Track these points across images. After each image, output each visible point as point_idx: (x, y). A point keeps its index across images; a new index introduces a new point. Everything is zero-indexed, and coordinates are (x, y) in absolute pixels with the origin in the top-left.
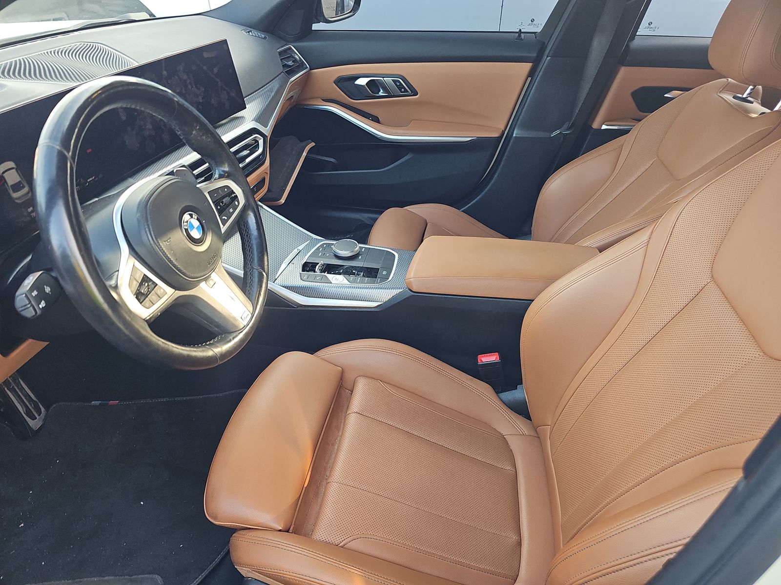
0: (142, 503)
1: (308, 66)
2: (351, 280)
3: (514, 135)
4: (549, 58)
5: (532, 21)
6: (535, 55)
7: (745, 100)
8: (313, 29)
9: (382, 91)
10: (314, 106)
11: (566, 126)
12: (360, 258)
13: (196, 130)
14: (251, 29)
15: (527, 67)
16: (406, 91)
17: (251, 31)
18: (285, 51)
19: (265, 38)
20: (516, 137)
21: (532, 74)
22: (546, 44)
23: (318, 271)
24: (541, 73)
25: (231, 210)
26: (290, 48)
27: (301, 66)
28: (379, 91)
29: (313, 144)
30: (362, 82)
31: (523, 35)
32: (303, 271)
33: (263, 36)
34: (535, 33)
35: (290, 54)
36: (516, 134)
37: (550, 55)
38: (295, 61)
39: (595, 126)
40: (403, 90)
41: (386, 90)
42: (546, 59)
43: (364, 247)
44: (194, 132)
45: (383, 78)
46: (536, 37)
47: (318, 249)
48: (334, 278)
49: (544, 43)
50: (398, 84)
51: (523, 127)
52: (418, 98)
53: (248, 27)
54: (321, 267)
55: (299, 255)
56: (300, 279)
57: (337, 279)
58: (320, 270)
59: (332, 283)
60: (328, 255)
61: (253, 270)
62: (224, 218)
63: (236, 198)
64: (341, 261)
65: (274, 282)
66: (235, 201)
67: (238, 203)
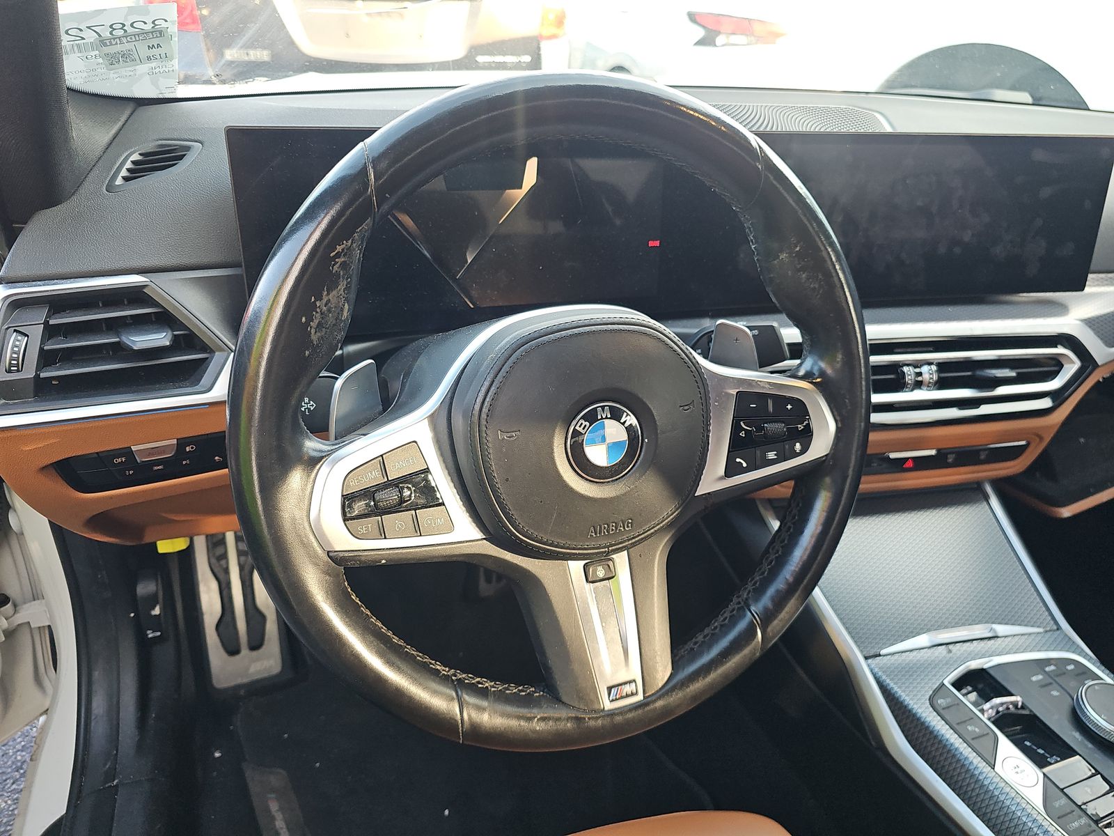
0: (447, 812)
2: (1057, 804)
13: (790, 253)
23: (992, 713)
25: (771, 455)
32: (954, 685)
44: (783, 256)
47: (1048, 661)
48: (1013, 762)
54: (1008, 708)
55: (982, 643)
56: (931, 699)
57: (1017, 770)
58: (998, 712)
59: (994, 769)
60: (1055, 693)
61: (745, 608)
62: (740, 462)
63: (806, 436)
64: (1077, 735)
65: (866, 658)
66: (797, 440)
67: (804, 450)
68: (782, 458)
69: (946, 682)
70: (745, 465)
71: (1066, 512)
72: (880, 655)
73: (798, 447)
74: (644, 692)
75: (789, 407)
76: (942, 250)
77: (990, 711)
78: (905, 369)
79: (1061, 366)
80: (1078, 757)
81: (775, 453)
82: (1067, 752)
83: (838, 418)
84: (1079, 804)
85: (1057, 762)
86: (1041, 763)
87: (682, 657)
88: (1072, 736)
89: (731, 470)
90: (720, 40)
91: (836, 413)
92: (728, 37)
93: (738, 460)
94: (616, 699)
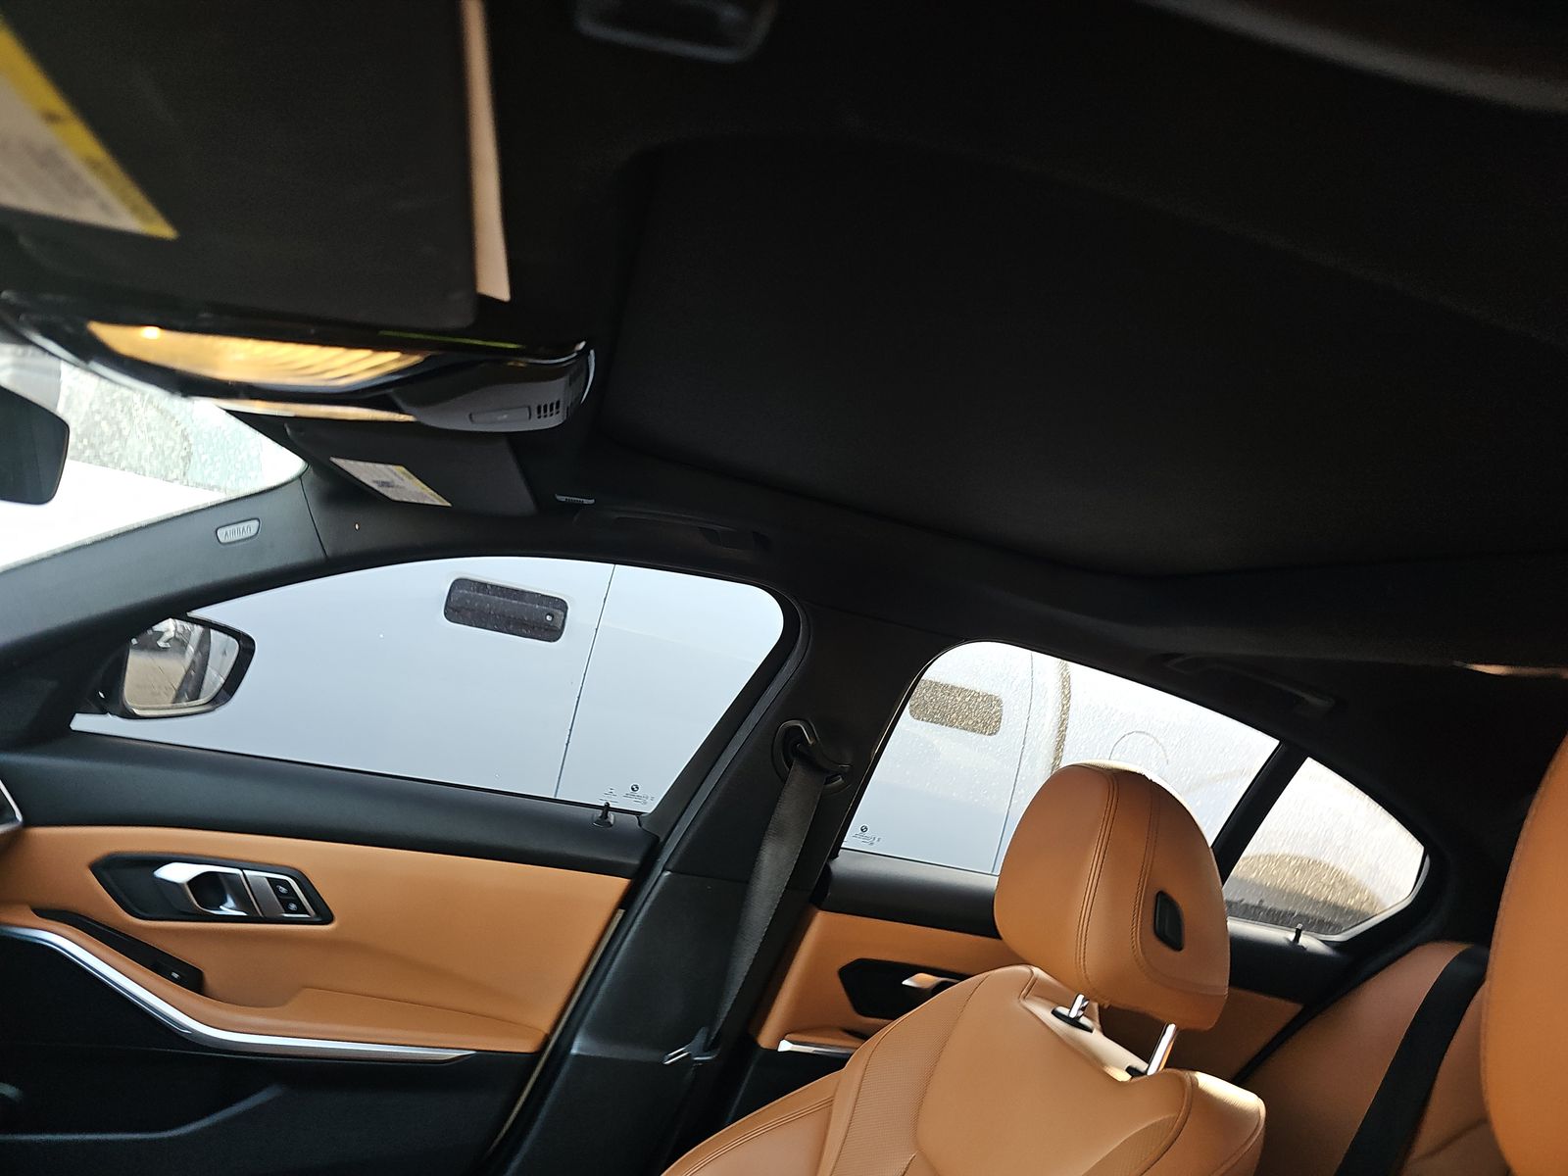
1: (20, 817)
3: (574, 1051)
4: (667, 874)
5: (633, 789)
6: (636, 862)
7: (1074, 1022)
8: (72, 727)
9: (231, 902)
11: (700, 1039)
15: (618, 885)
16: (301, 909)
20: (577, 1056)
21: (627, 901)
22: (662, 840)
24: (648, 905)
28: (223, 901)
30: (178, 873)
31: (612, 816)
34: (638, 814)
36: (580, 1049)
37: (670, 867)
39: (765, 1040)
40: (293, 907)
41: (243, 901)
42: (661, 876)
45: (242, 869)
46: (640, 824)
49: (658, 838)
50: (283, 890)
51: (597, 1032)
52: (336, 930)
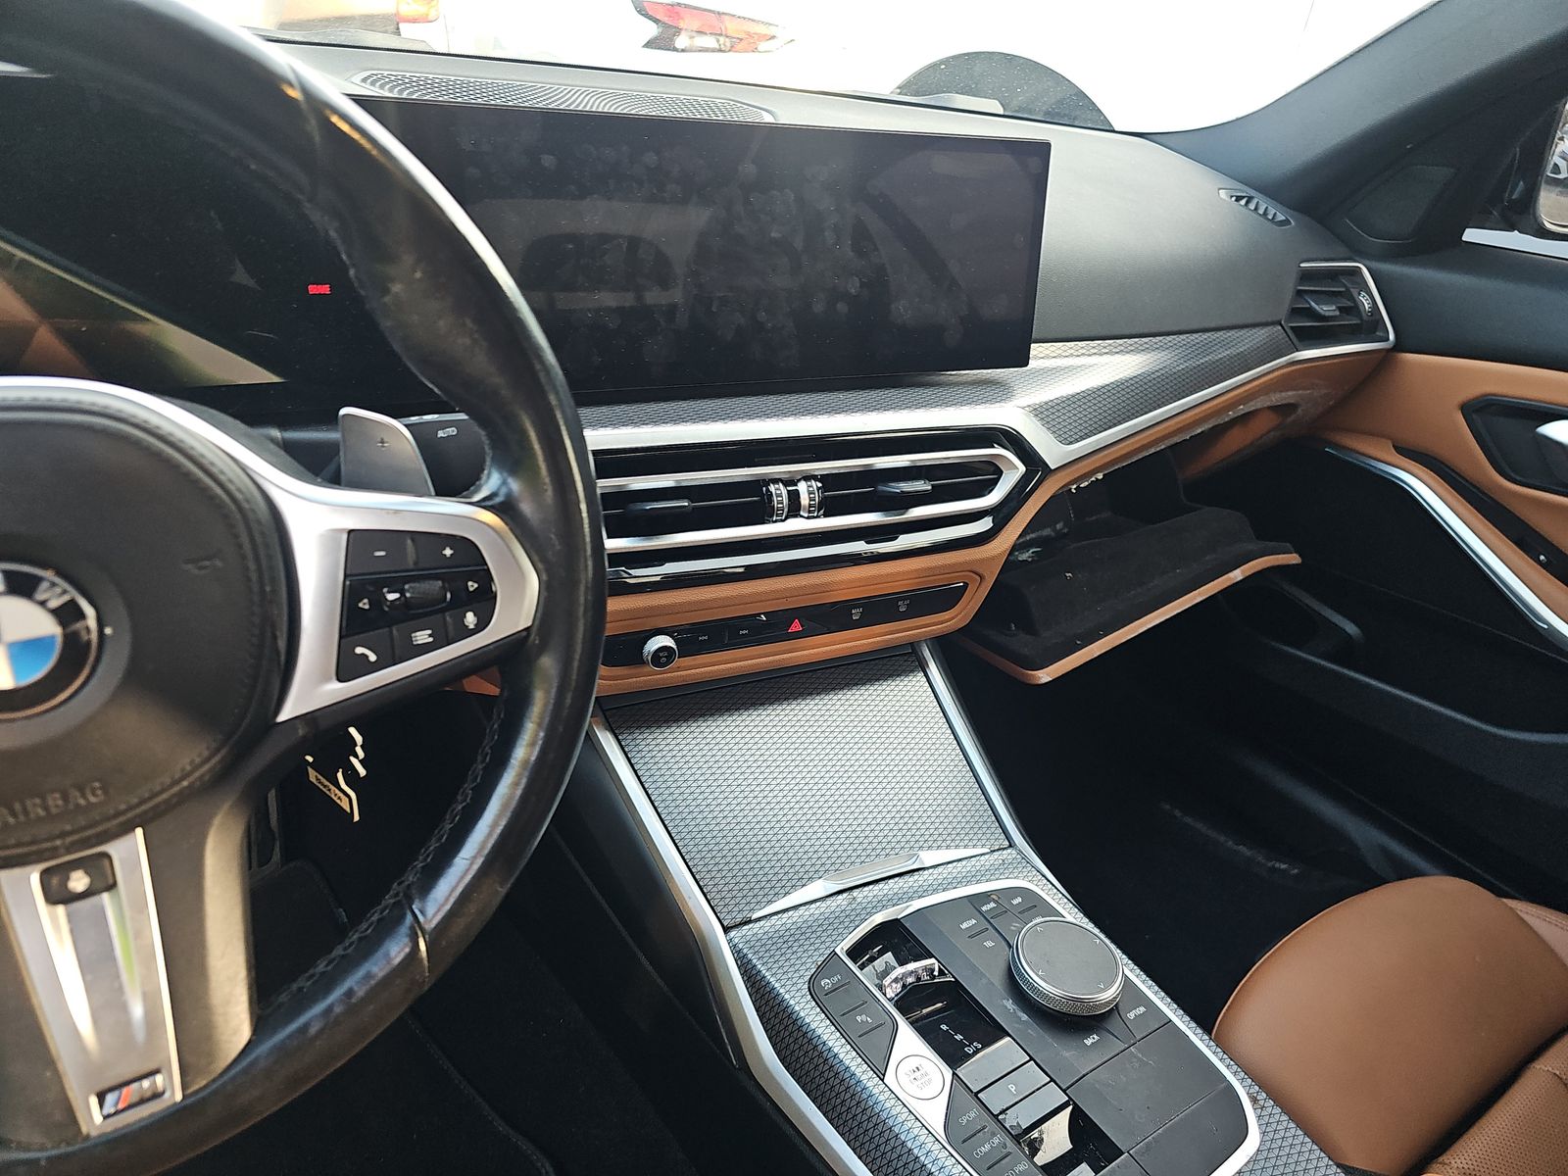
1: (1392, 336)
2: (964, 1120)
8: (1464, 239)
10: (1362, 458)
12: (1089, 1042)
14: (1252, 193)
17: (1250, 199)
18: (1333, 275)
19: (1286, 222)
23: (895, 989)
25: (422, 637)
26: (1356, 272)
27: (1369, 328)
29: (1293, 559)
32: (849, 953)
33: (1281, 217)
35: (1345, 286)
38: (1353, 309)
43: (1149, 1004)
44: (397, 288)
47: (987, 896)
48: (913, 1062)
53: (1250, 187)
54: (919, 979)
55: (900, 881)
56: (812, 983)
57: (918, 1074)
58: (904, 986)
59: (882, 1080)
60: (989, 944)
61: (404, 902)
62: (363, 654)
63: (485, 601)
64: (1010, 1004)
65: (726, 930)
66: (468, 608)
67: (482, 625)
68: (440, 641)
69: (838, 950)
70: (373, 657)
71: (1044, 676)
72: (750, 921)
73: (470, 619)
74: (184, 1087)
75: (448, 552)
76: (818, 308)
77: (894, 985)
78: (772, 488)
79: (1000, 473)
80: (1008, 1039)
81: (429, 632)
82: (992, 1031)
83: (540, 566)
84: (995, 1113)
85: (977, 1051)
86: (953, 1057)
87: (280, 1006)
88: (1002, 1007)
89: (347, 668)
90: (681, 41)
91: (536, 558)
92: (692, 37)
93: (359, 650)
94: (116, 1113)
